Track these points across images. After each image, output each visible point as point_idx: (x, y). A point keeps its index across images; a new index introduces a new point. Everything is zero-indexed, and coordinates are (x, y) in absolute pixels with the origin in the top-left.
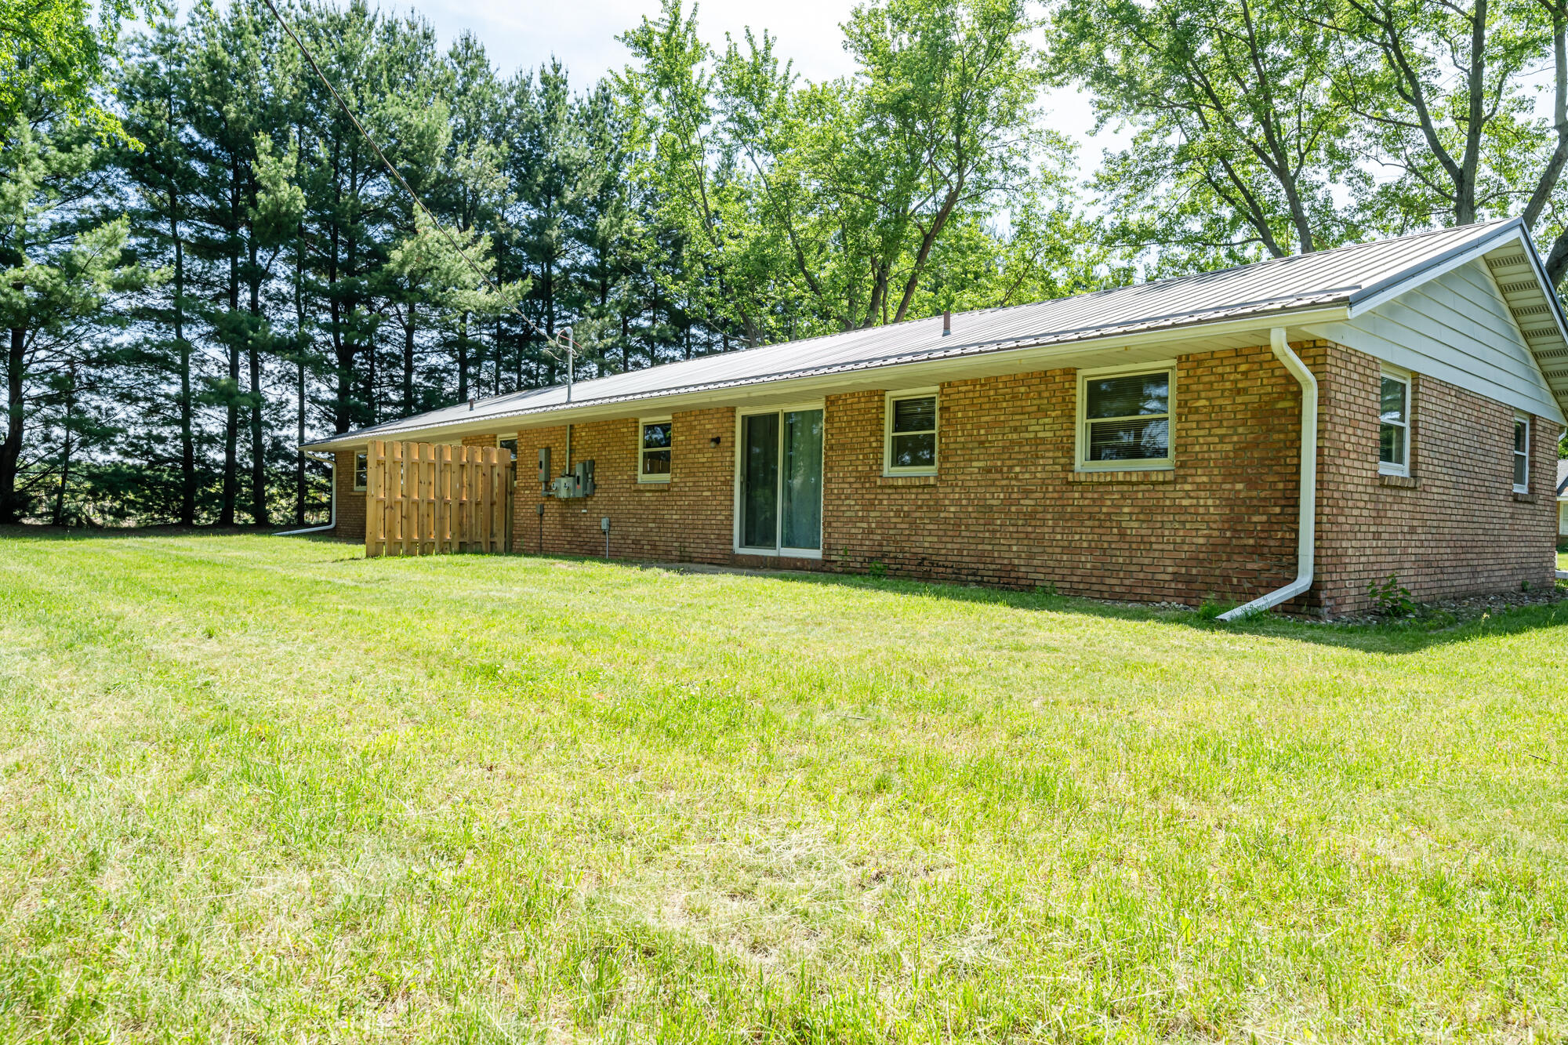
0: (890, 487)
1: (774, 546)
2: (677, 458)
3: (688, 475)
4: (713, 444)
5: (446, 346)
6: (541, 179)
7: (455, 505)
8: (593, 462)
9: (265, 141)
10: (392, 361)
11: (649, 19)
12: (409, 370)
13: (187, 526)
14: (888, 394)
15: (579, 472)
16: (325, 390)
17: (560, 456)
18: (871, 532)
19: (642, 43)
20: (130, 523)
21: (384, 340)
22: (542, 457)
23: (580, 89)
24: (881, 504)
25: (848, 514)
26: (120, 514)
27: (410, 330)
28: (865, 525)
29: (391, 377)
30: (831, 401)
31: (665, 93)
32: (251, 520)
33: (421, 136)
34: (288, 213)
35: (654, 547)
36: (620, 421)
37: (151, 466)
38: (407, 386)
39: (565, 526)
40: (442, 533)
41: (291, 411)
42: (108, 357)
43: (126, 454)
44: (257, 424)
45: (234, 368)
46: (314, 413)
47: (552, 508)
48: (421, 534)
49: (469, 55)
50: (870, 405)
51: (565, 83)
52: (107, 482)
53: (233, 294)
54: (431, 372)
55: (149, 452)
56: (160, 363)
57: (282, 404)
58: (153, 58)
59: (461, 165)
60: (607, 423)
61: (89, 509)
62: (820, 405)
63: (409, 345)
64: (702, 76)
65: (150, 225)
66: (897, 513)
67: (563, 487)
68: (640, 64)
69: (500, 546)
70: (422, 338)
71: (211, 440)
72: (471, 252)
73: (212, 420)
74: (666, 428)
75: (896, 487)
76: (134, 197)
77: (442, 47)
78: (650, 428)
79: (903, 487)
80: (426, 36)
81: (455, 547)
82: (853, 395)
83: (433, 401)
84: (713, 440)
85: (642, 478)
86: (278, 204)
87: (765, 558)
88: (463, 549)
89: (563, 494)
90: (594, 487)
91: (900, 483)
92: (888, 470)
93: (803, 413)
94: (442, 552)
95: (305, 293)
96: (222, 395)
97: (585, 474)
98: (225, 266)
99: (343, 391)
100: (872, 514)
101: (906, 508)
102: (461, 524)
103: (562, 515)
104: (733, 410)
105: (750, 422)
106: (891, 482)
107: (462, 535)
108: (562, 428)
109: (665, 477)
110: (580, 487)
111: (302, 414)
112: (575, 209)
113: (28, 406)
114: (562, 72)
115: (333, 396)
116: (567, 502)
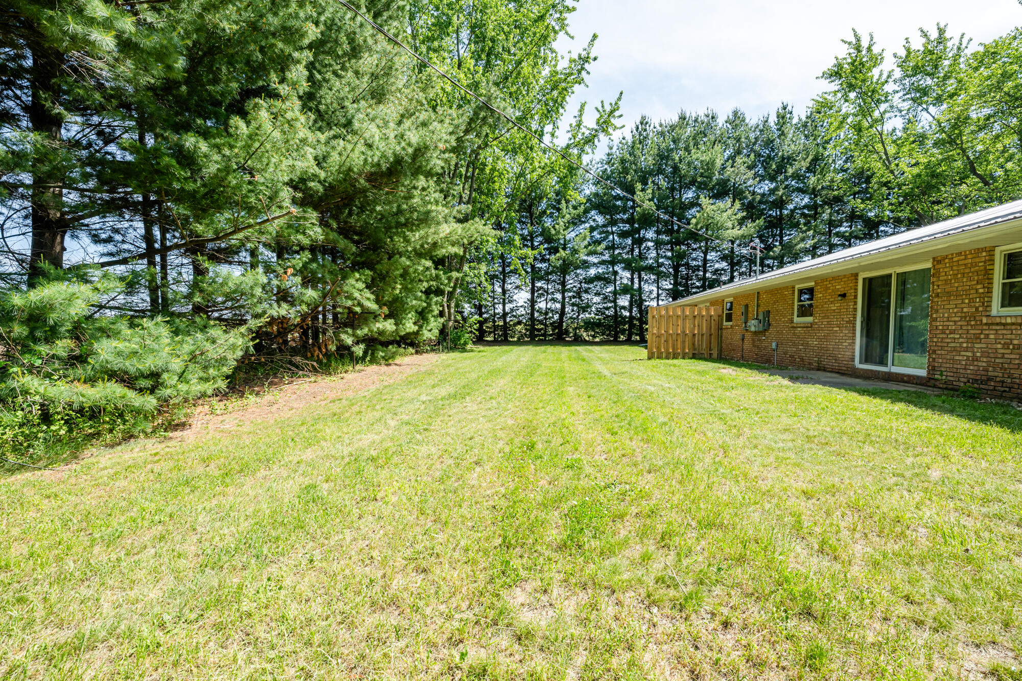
0: (997, 324)
1: (886, 365)
2: (817, 307)
3: (824, 317)
4: (840, 298)
5: (724, 258)
6: (774, 167)
7: (690, 335)
8: (769, 312)
9: (639, 186)
10: (697, 268)
11: (840, 57)
12: (705, 271)
13: (616, 342)
14: (998, 250)
15: (761, 317)
16: (667, 284)
17: (753, 310)
18: (975, 359)
19: (835, 73)
20: (597, 340)
21: (694, 259)
22: (743, 310)
23: (800, 113)
24: (987, 336)
25: (953, 345)
26: (594, 337)
27: (705, 253)
28: (970, 354)
29: (697, 275)
30: (937, 261)
31: (852, 95)
32: (638, 338)
33: (708, 164)
34: (649, 213)
35: (802, 360)
36: (784, 288)
37: (604, 319)
38: (704, 279)
39: (754, 346)
40: (684, 349)
41: (654, 295)
42: (590, 281)
43: (596, 314)
44: (642, 301)
45: (632, 280)
46: (663, 295)
47: (748, 336)
48: (673, 349)
49: (737, 119)
50: (977, 260)
51: (791, 113)
52: (589, 325)
53: (632, 250)
54: (716, 272)
55: (604, 313)
56: (607, 281)
57: (651, 292)
58: (606, 166)
59: (729, 170)
60: (777, 290)
61: (584, 334)
62: (929, 265)
63: (705, 261)
64: (881, 75)
65: (605, 229)
66: (1006, 346)
67: (753, 325)
68: (834, 86)
69: (715, 355)
70: (711, 256)
71: (624, 308)
72: (730, 212)
73: (624, 301)
74: (811, 291)
75: (1005, 325)
76: (600, 219)
77: (721, 121)
78: (801, 292)
79: (1013, 324)
80: (713, 118)
81: (691, 356)
82: (959, 254)
83: (713, 284)
84: (840, 295)
85: (796, 319)
86: (644, 210)
87: (879, 372)
88: (694, 357)
89: (753, 329)
90: (769, 325)
91: (1009, 320)
92: (996, 308)
93: (915, 271)
94: (684, 358)
95: (658, 244)
96: (626, 290)
97: (764, 318)
98: (629, 241)
99: (676, 284)
100: (977, 346)
101: (1016, 342)
102: (694, 344)
103: (753, 340)
104: (856, 275)
105: (869, 282)
106: (998, 320)
107: (695, 349)
108: (754, 294)
109: (809, 319)
110: (761, 325)
111: (658, 295)
112: (797, 176)
113: (567, 300)
114: (789, 108)
115: (671, 287)
116: (755, 333)
